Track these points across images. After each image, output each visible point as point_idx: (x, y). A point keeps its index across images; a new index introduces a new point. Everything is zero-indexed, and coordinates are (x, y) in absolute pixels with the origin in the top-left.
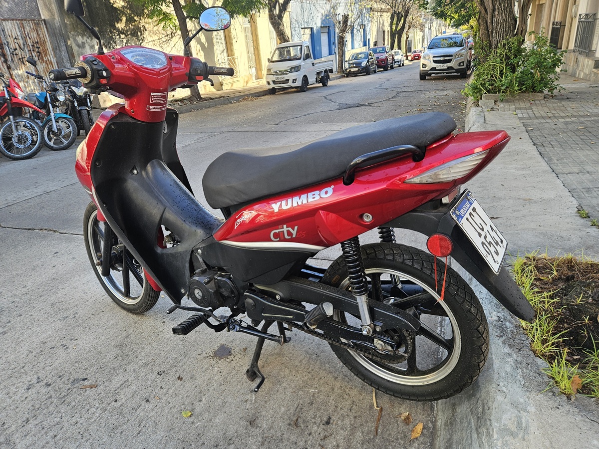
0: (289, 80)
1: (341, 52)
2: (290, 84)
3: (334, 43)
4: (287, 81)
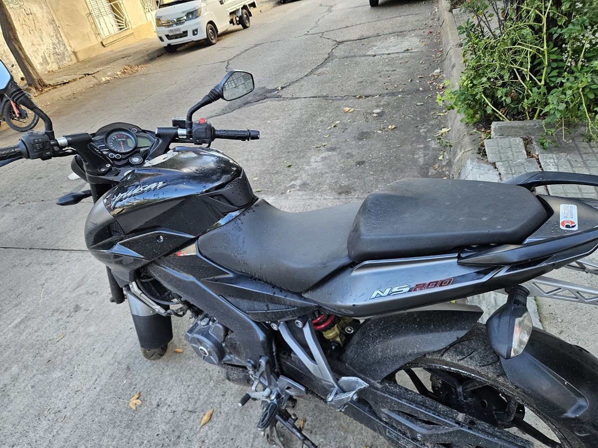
0: (186, 32)
2: (190, 38)
4: (185, 34)
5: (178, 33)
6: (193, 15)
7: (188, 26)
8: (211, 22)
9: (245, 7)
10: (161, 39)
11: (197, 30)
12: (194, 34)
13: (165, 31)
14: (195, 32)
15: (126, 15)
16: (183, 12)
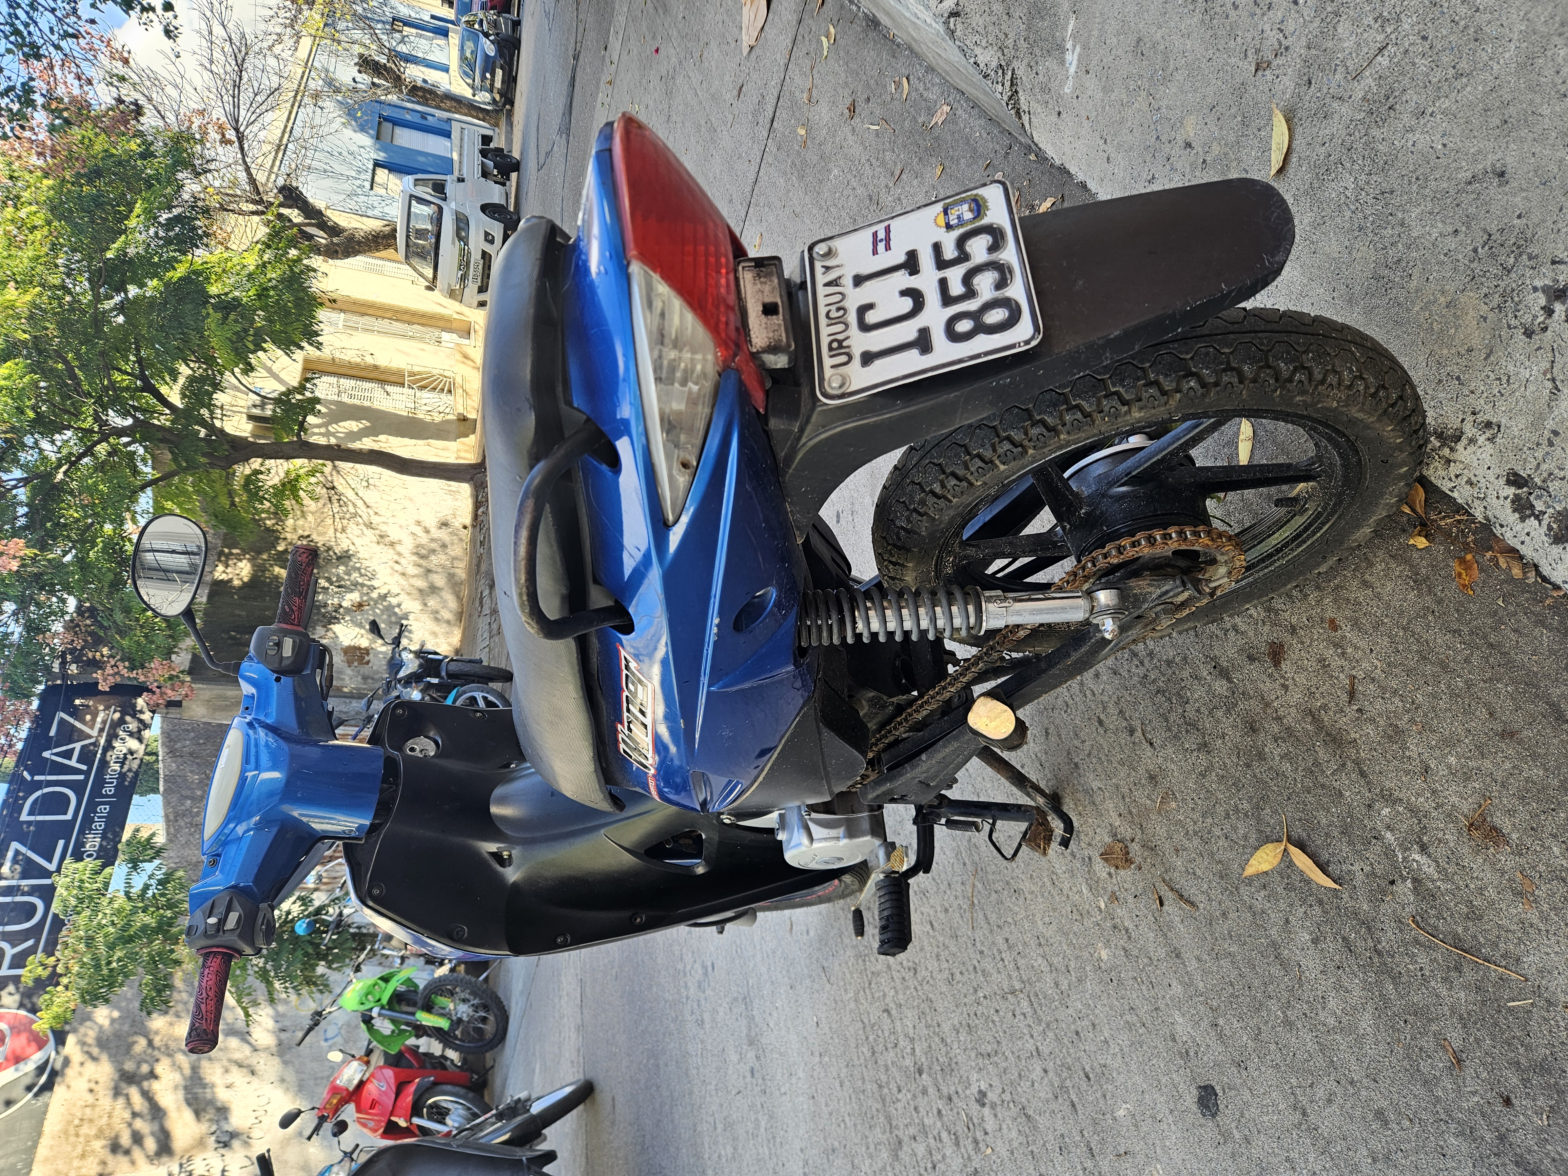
0: (483, 251)
1: (448, 103)
2: (494, 250)
3: (424, 116)
4: (486, 256)
5: (480, 267)
6: (463, 229)
7: (476, 244)
8: (485, 208)
9: (484, 153)
10: (482, 304)
11: (487, 234)
12: (492, 242)
13: (472, 287)
14: (489, 238)
15: (435, 372)
16: (453, 243)
